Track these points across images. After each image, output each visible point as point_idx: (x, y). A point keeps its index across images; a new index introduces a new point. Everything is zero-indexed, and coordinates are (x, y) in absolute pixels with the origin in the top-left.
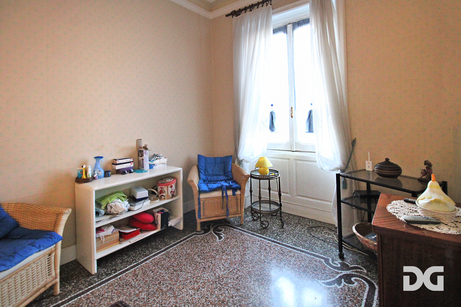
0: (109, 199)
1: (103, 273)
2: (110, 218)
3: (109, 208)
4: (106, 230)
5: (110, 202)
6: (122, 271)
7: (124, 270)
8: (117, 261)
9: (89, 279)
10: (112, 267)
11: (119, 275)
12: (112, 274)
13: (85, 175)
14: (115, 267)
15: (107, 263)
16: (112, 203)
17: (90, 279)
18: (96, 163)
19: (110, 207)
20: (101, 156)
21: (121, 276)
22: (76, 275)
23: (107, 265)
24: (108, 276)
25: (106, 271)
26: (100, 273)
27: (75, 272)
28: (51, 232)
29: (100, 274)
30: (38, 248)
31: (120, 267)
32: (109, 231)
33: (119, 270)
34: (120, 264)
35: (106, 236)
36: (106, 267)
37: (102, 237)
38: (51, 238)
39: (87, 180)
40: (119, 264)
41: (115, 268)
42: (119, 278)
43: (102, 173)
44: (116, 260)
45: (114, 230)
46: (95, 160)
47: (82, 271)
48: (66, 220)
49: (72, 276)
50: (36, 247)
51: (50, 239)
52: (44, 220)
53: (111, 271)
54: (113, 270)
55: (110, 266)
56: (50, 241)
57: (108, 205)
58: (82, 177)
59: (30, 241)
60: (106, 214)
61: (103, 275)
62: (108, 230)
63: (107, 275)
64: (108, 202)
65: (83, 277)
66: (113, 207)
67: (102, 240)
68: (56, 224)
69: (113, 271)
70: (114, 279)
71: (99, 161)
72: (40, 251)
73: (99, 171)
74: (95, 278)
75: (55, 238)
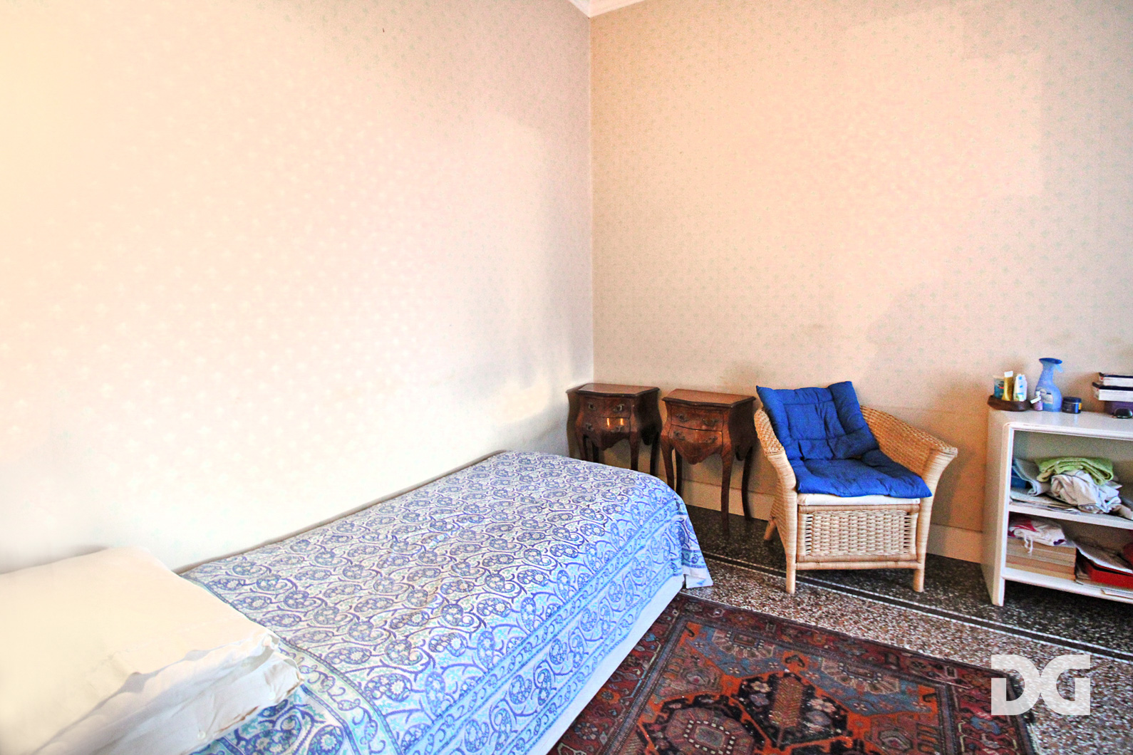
0: (1058, 462)
1: (1015, 616)
2: (1049, 507)
3: (1054, 484)
4: (1040, 530)
5: (1058, 471)
6: (1057, 637)
7: (1063, 639)
8: (1061, 616)
9: (982, 607)
10: (1041, 619)
11: (1045, 641)
12: (1032, 630)
13: (1008, 393)
14: (1050, 623)
15: (1034, 605)
16: (1064, 477)
17: (984, 608)
18: (1043, 372)
19: (1057, 482)
20: (1058, 359)
21: (1049, 644)
22: (964, 585)
23: (1033, 608)
24: (1020, 627)
25: (1024, 617)
26: (1009, 610)
27: (966, 581)
28: (915, 477)
29: (1009, 613)
30: (887, 490)
31: (1058, 630)
32: (1047, 536)
33: (1051, 633)
34: (1063, 625)
35: (1037, 544)
36: (1029, 611)
37: (1029, 541)
38: (911, 484)
39: (1013, 406)
40: (1060, 623)
41: (1046, 624)
42: (1042, 645)
43: (1054, 400)
44: (1059, 612)
45: (1064, 543)
46: (1040, 365)
47: (979, 587)
48: (945, 466)
49: (957, 583)
50: (885, 486)
51: (910, 486)
52: (911, 452)
53: (1035, 623)
54: (1040, 624)
55: (1039, 614)
56: (908, 489)
57: (1054, 476)
58: (1001, 396)
59: (882, 476)
60: (1045, 495)
61: (1012, 618)
62: (1045, 533)
63: (1020, 623)
64: (1054, 471)
65: (974, 597)
66: (1065, 485)
67: (1026, 546)
68: (926, 465)
69: (1037, 626)
70: (1029, 639)
71: (1050, 370)
72: (889, 496)
73: (1048, 394)
74: (993, 611)
75: (918, 488)
